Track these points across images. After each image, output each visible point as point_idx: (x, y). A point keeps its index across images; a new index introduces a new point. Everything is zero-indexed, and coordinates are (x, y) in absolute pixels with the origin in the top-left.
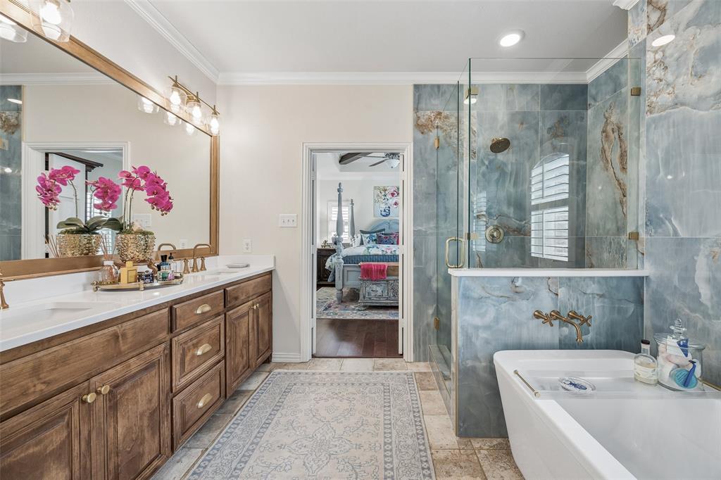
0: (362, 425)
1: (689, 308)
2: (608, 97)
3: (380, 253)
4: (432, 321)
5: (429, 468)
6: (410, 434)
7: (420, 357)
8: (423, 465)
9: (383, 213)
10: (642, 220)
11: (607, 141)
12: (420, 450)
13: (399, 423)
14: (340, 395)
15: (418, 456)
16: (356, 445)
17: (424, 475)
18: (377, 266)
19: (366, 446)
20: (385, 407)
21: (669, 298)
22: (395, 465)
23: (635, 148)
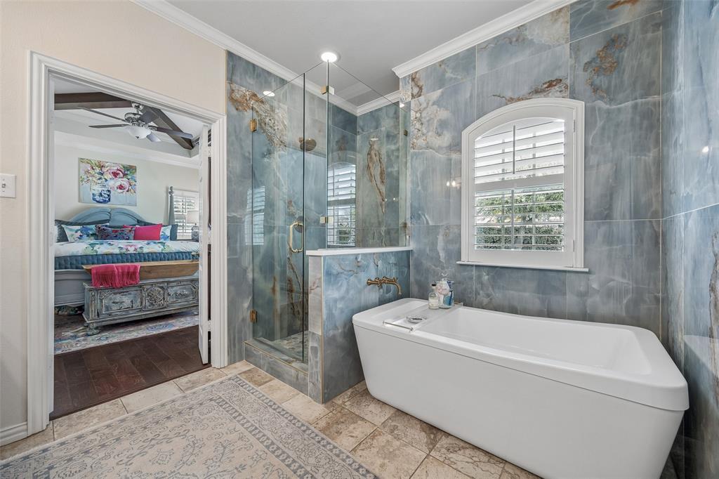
0: (225, 448)
1: (435, 265)
2: (372, 131)
3: (117, 251)
4: (247, 314)
5: (323, 439)
6: (283, 425)
7: (235, 357)
8: (317, 440)
9: (98, 198)
10: (408, 216)
11: (371, 161)
12: (304, 431)
13: (264, 423)
14: (160, 437)
15: (306, 436)
16: (236, 468)
17: (324, 446)
18: (122, 267)
19: (250, 462)
20: (235, 418)
21: (424, 262)
22: (294, 456)
23: (404, 169)
